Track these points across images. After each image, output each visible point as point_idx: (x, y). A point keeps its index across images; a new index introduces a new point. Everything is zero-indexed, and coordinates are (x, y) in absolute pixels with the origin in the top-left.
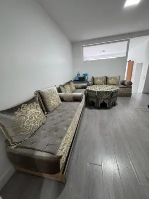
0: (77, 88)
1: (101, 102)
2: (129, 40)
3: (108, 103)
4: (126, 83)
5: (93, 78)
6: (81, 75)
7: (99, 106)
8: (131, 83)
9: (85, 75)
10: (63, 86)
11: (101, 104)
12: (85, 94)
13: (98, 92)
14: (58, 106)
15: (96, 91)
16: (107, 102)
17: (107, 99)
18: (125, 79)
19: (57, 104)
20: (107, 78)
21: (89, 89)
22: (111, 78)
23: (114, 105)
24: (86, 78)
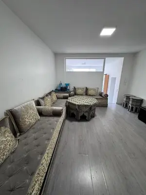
0: (58, 98)
1: (81, 114)
2: (105, 59)
3: (87, 116)
4: (103, 95)
5: (75, 88)
6: (63, 85)
7: (80, 118)
8: (107, 96)
9: (67, 85)
10: (43, 98)
11: (81, 117)
12: (66, 106)
13: (78, 105)
14: (35, 123)
15: (77, 104)
16: (86, 114)
17: (86, 112)
18: (103, 91)
19: (33, 121)
20: (87, 89)
21: (70, 101)
22: (91, 89)
23: (93, 116)
24: (68, 88)
